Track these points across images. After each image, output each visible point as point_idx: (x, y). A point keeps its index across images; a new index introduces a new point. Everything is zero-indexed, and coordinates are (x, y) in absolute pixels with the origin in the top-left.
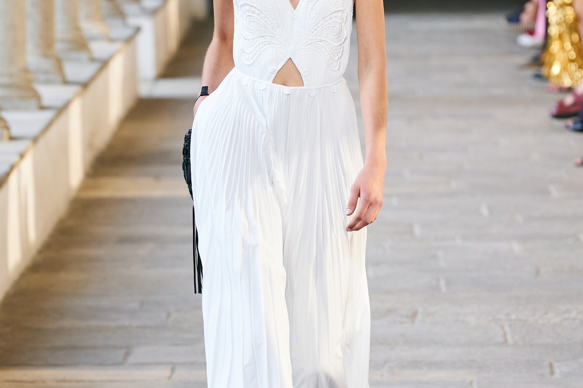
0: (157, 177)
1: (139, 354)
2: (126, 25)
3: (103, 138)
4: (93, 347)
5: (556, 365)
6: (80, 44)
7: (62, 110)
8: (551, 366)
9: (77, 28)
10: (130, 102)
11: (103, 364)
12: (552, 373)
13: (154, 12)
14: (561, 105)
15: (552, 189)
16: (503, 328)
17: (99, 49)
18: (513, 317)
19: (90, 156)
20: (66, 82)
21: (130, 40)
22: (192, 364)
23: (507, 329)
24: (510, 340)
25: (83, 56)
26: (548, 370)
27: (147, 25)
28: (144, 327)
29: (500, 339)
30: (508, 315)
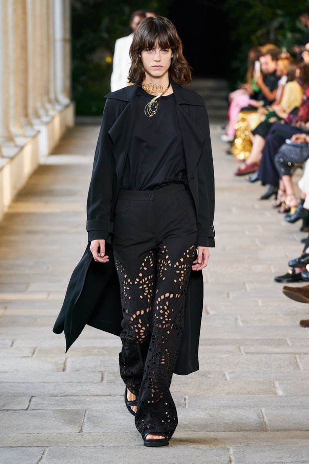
0: (46, 202)
1: (33, 287)
2: (33, 129)
4: (11, 284)
5: (230, 293)
6: (10, 138)
7: (0, 170)
8: (228, 293)
9: (9, 131)
10: (35, 166)
11: (15, 292)
12: (228, 297)
13: (47, 124)
14: (239, 170)
15: (234, 209)
17: (20, 141)
18: (212, 270)
19: (15, 192)
20: (2, 157)
21: (35, 137)
22: (58, 291)
23: (208, 275)
24: (209, 281)
25: (12, 144)
26: (226, 295)
27: (44, 130)
28: (36, 274)
30: (209, 269)
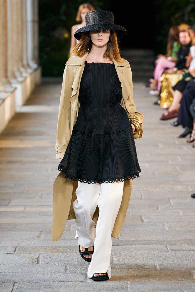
0: (22, 140)
1: (13, 202)
2: (11, 87)
3: (3, 126)
5: (159, 206)
8: (157, 206)
10: (13, 114)
11: (1, 206)
12: (158, 209)
13: (22, 82)
14: (163, 116)
15: (160, 145)
16: (141, 193)
17: (2, 95)
18: (145, 189)
21: (13, 92)
22: (32, 205)
24: (143, 198)
26: (156, 208)
27: (19, 87)
28: (15, 193)
29: (140, 197)
30: (143, 189)
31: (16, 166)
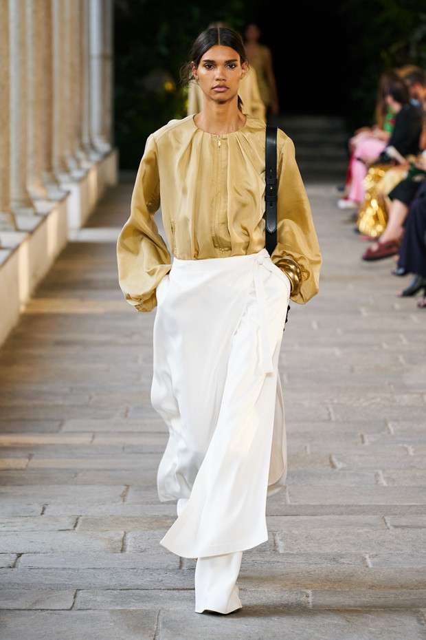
0: (82, 298)
1: (70, 425)
2: (59, 190)
3: (43, 270)
4: (37, 420)
5: (366, 436)
6: (28, 203)
7: (15, 250)
8: (362, 437)
9: (26, 192)
10: (62, 245)
11: (44, 432)
12: (363, 442)
13: (80, 181)
14: (369, 251)
15: (363, 310)
16: (328, 409)
17: (41, 206)
18: (335, 401)
19: (35, 282)
20: (17, 230)
21: (62, 201)
22: (107, 432)
23: (331, 410)
24: (333, 418)
25: (30, 211)
26: (360, 440)
27: (75, 190)
28: (73, 406)
29: (327, 417)
30: (332, 400)
31: (71, 351)
